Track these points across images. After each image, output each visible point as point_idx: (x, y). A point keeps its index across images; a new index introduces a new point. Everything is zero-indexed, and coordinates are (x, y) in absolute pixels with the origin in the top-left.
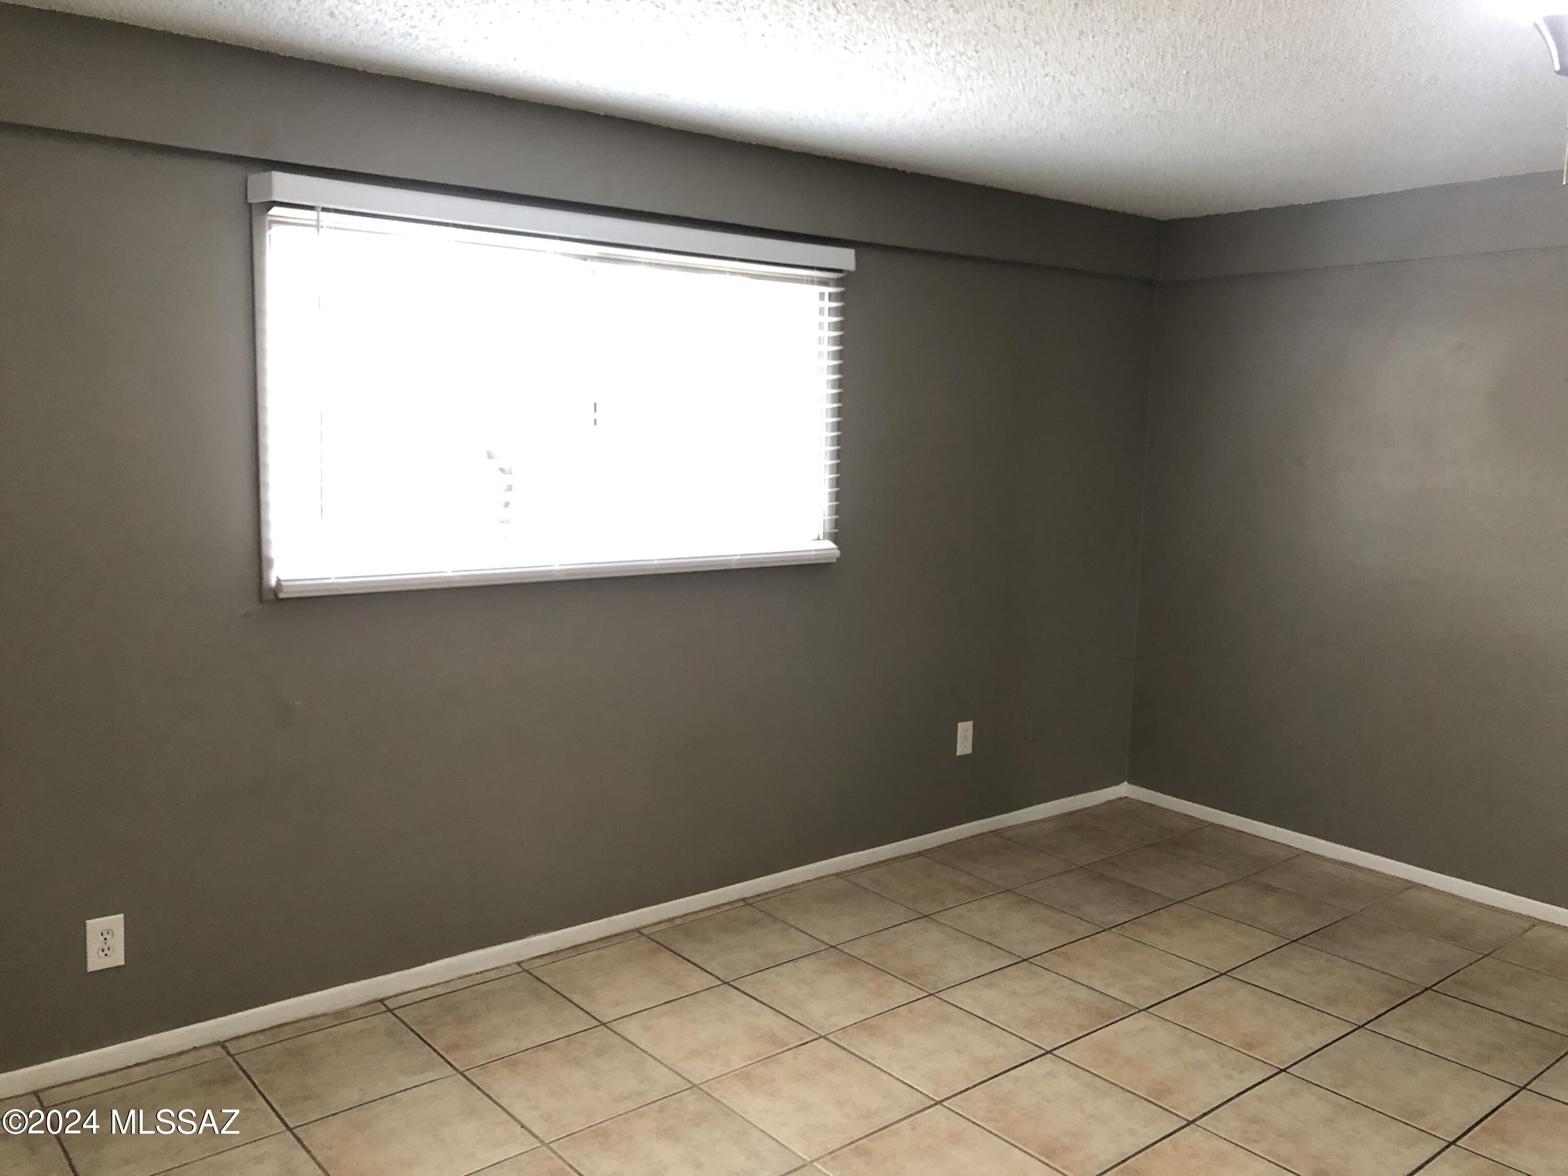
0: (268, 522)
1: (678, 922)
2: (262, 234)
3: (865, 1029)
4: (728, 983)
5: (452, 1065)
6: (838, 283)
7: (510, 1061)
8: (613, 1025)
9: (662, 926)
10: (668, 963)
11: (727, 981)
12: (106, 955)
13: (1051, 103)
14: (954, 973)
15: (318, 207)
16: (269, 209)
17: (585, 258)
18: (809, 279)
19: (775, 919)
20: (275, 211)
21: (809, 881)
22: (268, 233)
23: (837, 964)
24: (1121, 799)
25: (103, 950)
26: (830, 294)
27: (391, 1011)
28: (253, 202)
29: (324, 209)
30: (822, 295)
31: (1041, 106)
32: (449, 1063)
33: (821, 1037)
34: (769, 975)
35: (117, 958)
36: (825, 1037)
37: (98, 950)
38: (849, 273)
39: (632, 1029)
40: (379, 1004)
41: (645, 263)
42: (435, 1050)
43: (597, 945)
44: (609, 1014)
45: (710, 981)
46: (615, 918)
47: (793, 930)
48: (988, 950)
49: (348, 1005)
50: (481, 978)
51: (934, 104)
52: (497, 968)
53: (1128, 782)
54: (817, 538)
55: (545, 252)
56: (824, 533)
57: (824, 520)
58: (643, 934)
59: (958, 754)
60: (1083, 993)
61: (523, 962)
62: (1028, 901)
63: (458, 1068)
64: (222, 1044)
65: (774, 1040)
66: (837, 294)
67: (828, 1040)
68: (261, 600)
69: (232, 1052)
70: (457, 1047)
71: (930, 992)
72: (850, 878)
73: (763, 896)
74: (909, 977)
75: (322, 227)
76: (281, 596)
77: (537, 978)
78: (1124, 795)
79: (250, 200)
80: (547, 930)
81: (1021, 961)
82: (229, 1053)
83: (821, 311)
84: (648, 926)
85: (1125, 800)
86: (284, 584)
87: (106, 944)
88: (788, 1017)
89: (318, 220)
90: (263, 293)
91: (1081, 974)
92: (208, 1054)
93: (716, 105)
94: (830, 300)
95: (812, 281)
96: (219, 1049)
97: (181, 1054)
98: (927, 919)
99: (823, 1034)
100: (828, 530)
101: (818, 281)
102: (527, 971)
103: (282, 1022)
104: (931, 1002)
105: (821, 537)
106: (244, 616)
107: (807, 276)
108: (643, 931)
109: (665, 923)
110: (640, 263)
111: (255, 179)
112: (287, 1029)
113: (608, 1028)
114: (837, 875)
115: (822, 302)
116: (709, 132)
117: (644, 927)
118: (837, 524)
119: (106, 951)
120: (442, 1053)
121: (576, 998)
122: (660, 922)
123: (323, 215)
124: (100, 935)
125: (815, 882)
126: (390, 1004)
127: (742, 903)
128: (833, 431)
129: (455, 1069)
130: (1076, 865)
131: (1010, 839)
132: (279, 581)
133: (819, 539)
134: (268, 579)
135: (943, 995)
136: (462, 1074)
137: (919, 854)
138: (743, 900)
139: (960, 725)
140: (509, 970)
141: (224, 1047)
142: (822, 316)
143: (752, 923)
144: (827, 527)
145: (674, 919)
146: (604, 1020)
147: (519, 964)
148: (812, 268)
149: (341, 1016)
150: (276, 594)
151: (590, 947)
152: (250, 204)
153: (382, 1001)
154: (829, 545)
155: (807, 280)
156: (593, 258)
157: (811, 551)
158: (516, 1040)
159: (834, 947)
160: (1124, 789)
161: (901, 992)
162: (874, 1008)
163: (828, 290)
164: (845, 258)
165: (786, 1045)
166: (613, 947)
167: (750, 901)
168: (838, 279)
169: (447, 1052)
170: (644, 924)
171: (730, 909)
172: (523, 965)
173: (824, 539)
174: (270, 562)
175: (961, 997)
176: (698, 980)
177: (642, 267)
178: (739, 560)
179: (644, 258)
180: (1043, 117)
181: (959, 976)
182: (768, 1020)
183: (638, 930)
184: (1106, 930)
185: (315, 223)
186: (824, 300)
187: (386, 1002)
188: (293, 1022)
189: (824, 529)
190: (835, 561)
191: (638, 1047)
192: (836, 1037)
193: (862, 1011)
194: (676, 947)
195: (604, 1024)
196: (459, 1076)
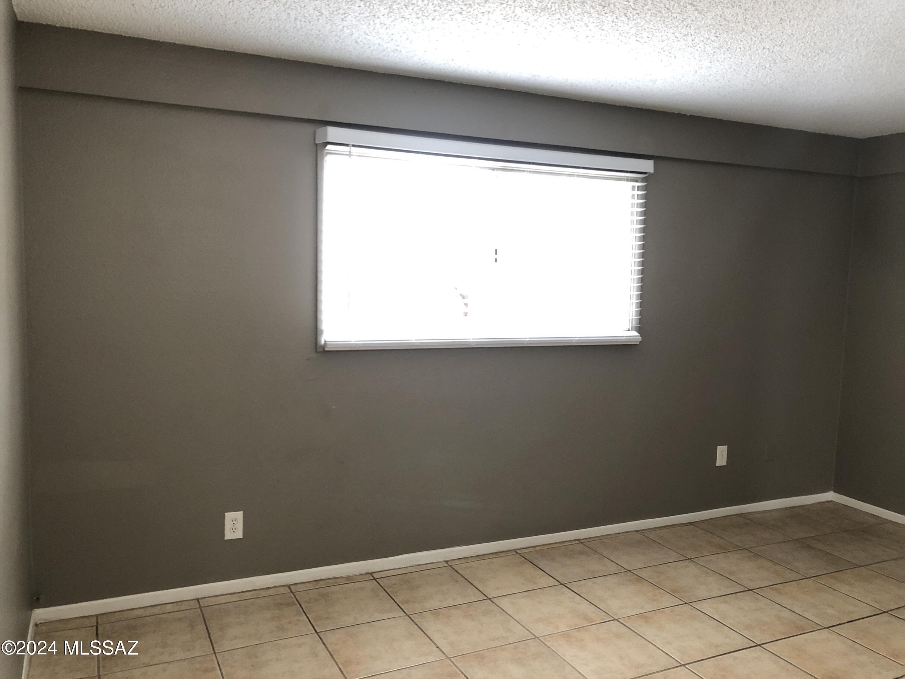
0: (321, 311)
1: (539, 548)
2: (322, 159)
3: (642, 618)
4: (563, 585)
5: (404, 611)
6: (643, 180)
7: (435, 612)
8: (495, 600)
9: (530, 550)
10: (529, 569)
11: (563, 583)
12: (234, 532)
13: (770, 66)
14: (702, 592)
15: (350, 144)
16: (326, 146)
17: (493, 169)
18: (626, 178)
19: (595, 551)
20: (329, 147)
21: (619, 533)
22: (325, 159)
23: (631, 580)
24: (828, 502)
25: (232, 529)
26: (638, 187)
27: (375, 579)
28: (318, 143)
29: (353, 146)
30: (633, 188)
31: (764, 69)
32: (402, 609)
33: (615, 620)
34: (589, 583)
35: (239, 534)
36: (617, 620)
37: (230, 529)
38: (650, 175)
39: (504, 603)
40: (370, 575)
41: (527, 171)
42: (396, 602)
43: (491, 556)
44: (492, 594)
45: (553, 582)
46: (501, 542)
47: (606, 560)
48: (726, 581)
49: (354, 574)
50: (425, 567)
51: (696, 72)
52: (434, 563)
53: (834, 491)
54: (628, 329)
55: (471, 166)
56: (632, 327)
57: (632, 319)
58: (517, 553)
59: (717, 465)
60: (786, 614)
61: (448, 561)
62: (757, 556)
63: (407, 613)
64: (289, 586)
65: (586, 618)
66: (642, 186)
67: (619, 622)
68: (316, 352)
69: (293, 591)
70: (407, 602)
71: (686, 602)
72: (644, 534)
73: (590, 539)
74: (674, 592)
75: (352, 155)
76: (326, 349)
77: (456, 571)
78: (830, 499)
79: (317, 142)
80: (461, 545)
81: (747, 591)
82: (291, 591)
83: (633, 197)
84: (521, 549)
85: (832, 502)
86: (327, 343)
87: (234, 526)
88: (596, 606)
89: (350, 152)
90: (322, 190)
91: (786, 602)
92: (282, 590)
93: (567, 80)
94: (638, 190)
95: (627, 180)
96: (287, 588)
97: (268, 588)
98: (690, 561)
99: (616, 618)
100: (634, 324)
101: (630, 179)
102: (451, 566)
103: (319, 579)
104: (686, 608)
105: (630, 330)
106: (308, 359)
107: (624, 176)
108: (518, 551)
109: (531, 548)
110: (524, 171)
111: (320, 131)
112: (321, 582)
113: (492, 601)
114: (637, 531)
115: (634, 192)
116: (564, 97)
117: (518, 549)
118: (641, 321)
119: (234, 530)
120: (400, 604)
121: (475, 584)
122: (528, 548)
123: (353, 149)
124: (231, 521)
125: (622, 534)
126: (376, 576)
127: (578, 542)
128: (639, 266)
129: (406, 613)
130: (792, 538)
131: (751, 520)
132: (325, 341)
133: (629, 330)
134: (320, 341)
135: (694, 605)
136: (408, 616)
137: (691, 524)
138: (579, 540)
139: (718, 447)
140: (440, 565)
141: (290, 588)
142: (634, 200)
143: (582, 553)
144: (634, 323)
145: (536, 546)
146: (490, 597)
147: (447, 562)
148: (627, 172)
149: (349, 579)
150: (324, 349)
151: (487, 557)
152: (316, 144)
153: (371, 574)
154: (635, 334)
155: (624, 179)
156: (498, 169)
157: (623, 336)
158: (440, 601)
159: (630, 571)
160: (830, 496)
161: (667, 600)
162: (649, 607)
163: (637, 184)
164: (648, 166)
165: (593, 621)
166: (499, 558)
167: (582, 541)
168: (644, 178)
169: (402, 604)
170: (519, 547)
171: (570, 545)
172: (449, 563)
173: (632, 330)
174: (322, 332)
175: (705, 607)
176: (547, 581)
177: (526, 173)
178: (578, 340)
179: (527, 169)
180: (767, 75)
181: (706, 595)
182: (585, 607)
183: (515, 551)
184: (807, 578)
185: (348, 153)
186: (635, 190)
187: (373, 575)
188: (324, 580)
189: (632, 324)
190: (638, 343)
191: (506, 613)
192: (624, 621)
193: (642, 608)
194: (535, 562)
195: (490, 599)
196: (407, 617)
